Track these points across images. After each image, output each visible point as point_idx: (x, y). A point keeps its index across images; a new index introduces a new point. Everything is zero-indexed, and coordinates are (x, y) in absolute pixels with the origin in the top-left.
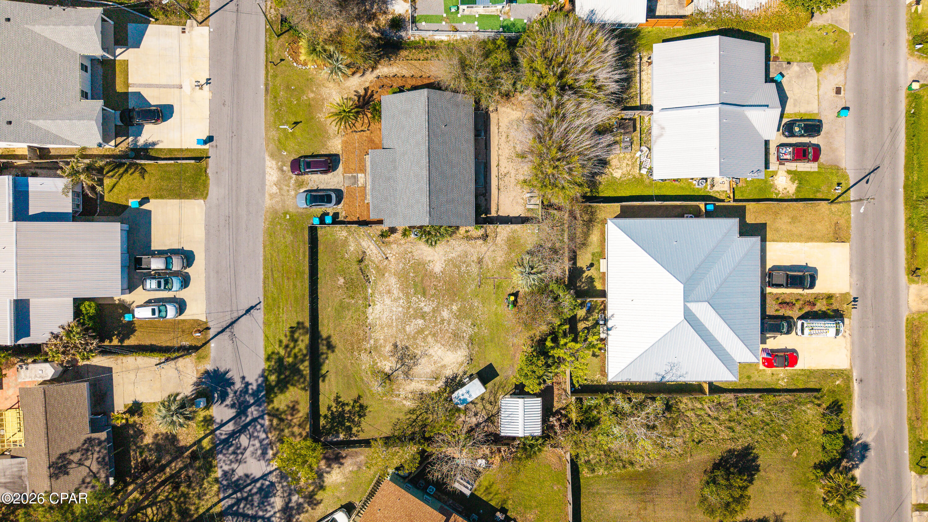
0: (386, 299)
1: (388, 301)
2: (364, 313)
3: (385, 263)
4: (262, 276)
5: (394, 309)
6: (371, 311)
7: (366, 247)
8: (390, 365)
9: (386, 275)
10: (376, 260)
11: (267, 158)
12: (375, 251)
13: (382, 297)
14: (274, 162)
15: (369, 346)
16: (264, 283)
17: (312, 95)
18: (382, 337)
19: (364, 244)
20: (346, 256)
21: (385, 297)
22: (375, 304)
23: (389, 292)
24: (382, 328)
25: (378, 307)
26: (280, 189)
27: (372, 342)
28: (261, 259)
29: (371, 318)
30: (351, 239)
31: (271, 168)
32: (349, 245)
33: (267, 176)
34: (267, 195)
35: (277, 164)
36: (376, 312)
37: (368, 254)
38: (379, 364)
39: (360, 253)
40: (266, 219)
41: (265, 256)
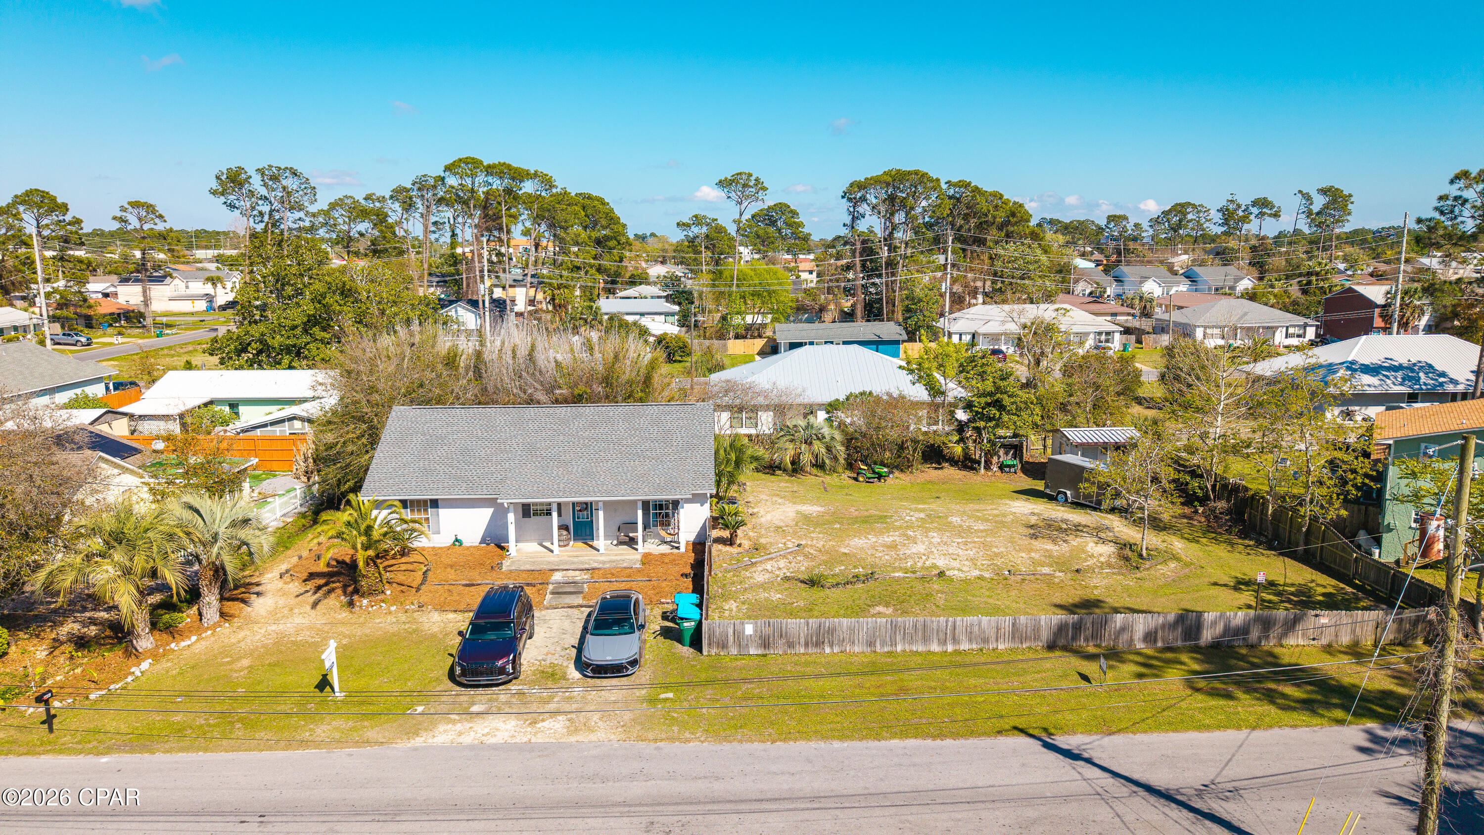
0: (914, 550)
1: (920, 548)
2: (966, 581)
3: (812, 551)
4: (911, 742)
5: (937, 540)
6: (956, 572)
7: (767, 576)
8: (1091, 545)
9: (846, 551)
10: (806, 564)
11: (418, 741)
12: (782, 563)
13: (906, 557)
14: (442, 728)
15: (1058, 574)
16: (942, 736)
17: (246, 662)
18: (1023, 555)
19: (760, 578)
20: (802, 604)
21: (908, 552)
22: (934, 566)
23: (893, 546)
24: (996, 555)
25: (941, 563)
26: (555, 713)
27: (1046, 570)
28: (837, 744)
29: (976, 573)
30: (750, 596)
31: (460, 734)
32: (767, 599)
33: (492, 740)
34: (573, 739)
35: (454, 722)
36: (956, 564)
37: (788, 574)
38: (1102, 559)
39: (787, 585)
40: (671, 739)
41: (825, 738)
